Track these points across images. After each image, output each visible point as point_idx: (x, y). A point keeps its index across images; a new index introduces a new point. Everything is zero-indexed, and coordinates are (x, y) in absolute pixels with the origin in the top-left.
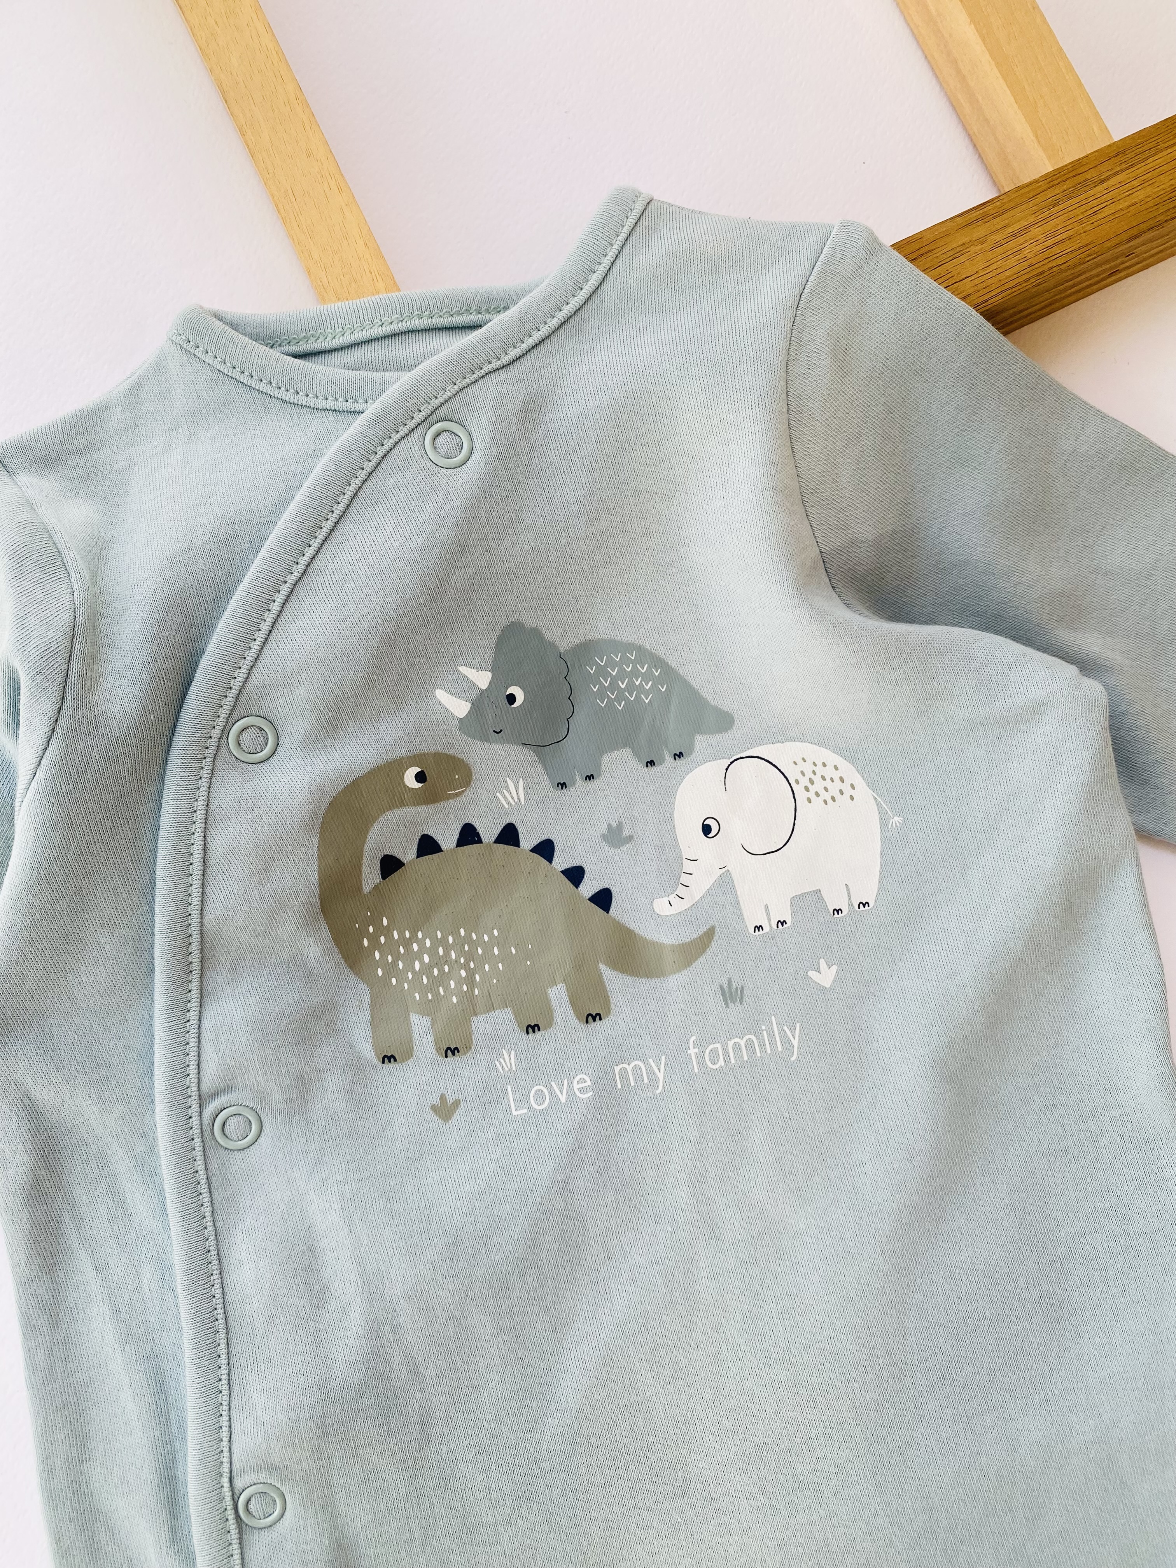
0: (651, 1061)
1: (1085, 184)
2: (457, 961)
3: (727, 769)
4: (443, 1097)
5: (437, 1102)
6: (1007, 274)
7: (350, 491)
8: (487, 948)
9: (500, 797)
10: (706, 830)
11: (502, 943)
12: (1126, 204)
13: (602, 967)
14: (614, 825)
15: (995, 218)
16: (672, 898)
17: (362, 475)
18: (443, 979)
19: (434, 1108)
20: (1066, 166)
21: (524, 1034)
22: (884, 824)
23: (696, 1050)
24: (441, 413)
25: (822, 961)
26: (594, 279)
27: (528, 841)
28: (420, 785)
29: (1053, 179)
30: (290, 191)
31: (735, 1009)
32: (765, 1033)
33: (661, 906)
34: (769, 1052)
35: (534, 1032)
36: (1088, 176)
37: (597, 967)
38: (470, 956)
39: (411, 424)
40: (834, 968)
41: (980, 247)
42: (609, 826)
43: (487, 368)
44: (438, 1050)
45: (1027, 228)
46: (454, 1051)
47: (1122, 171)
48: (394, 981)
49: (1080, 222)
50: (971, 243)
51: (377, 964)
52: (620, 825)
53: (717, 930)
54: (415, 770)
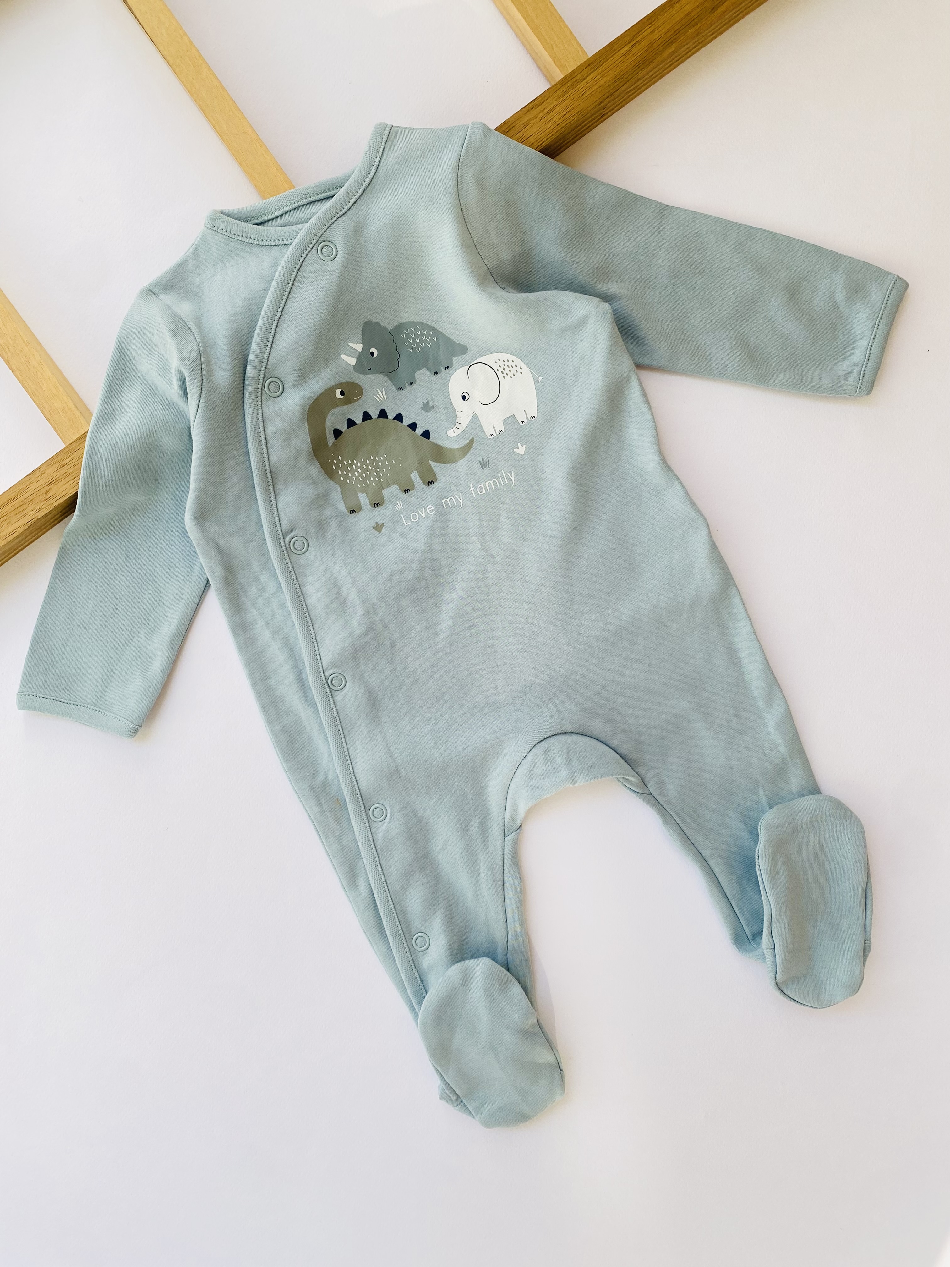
0: (456, 496)
1: (577, 82)
2: (372, 469)
3: (468, 370)
4: (377, 523)
5: (375, 525)
6: (548, 130)
7: (292, 278)
8: (383, 463)
9: (376, 398)
10: (464, 398)
11: (389, 459)
12: (596, 88)
13: (430, 462)
14: (425, 402)
15: (540, 105)
16: (454, 429)
17: (296, 270)
18: (368, 477)
19: (374, 528)
20: (567, 75)
21: (404, 494)
22: (535, 382)
23: (474, 488)
24: (322, 239)
25: (519, 444)
26: (374, 169)
27: (391, 416)
28: (343, 396)
29: (563, 82)
30: (240, 151)
31: (486, 470)
32: (500, 477)
33: (451, 433)
34: (503, 484)
35: (408, 492)
36: (577, 78)
37: (429, 463)
38: (377, 467)
39: (311, 246)
40: (524, 446)
41: (535, 120)
42: (423, 403)
43: (337, 216)
44: (371, 505)
45: (555, 107)
46: (378, 504)
47: (593, 72)
48: (348, 481)
49: (577, 100)
50: (531, 119)
51: (341, 476)
52: (428, 402)
53: (475, 439)
54: (339, 390)
